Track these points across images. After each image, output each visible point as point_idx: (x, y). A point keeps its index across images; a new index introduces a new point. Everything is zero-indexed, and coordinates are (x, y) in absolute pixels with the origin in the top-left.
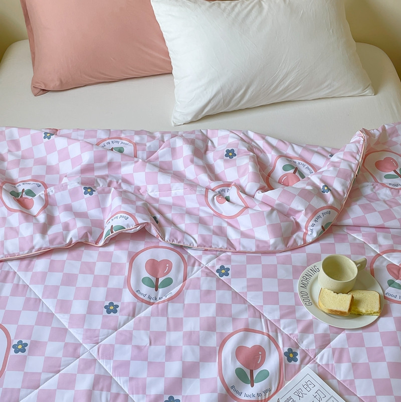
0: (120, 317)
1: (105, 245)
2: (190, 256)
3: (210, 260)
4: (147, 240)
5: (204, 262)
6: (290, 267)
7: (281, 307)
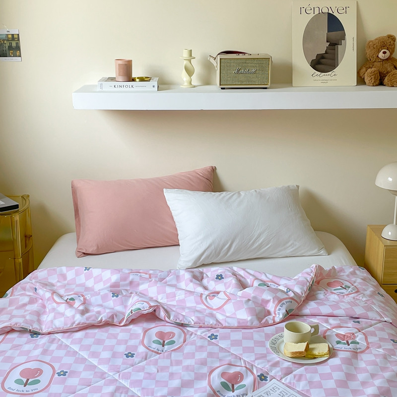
0: (136, 359)
1: (124, 326)
2: (188, 331)
3: (204, 332)
4: (157, 322)
5: (199, 333)
6: (263, 334)
7: (256, 354)
